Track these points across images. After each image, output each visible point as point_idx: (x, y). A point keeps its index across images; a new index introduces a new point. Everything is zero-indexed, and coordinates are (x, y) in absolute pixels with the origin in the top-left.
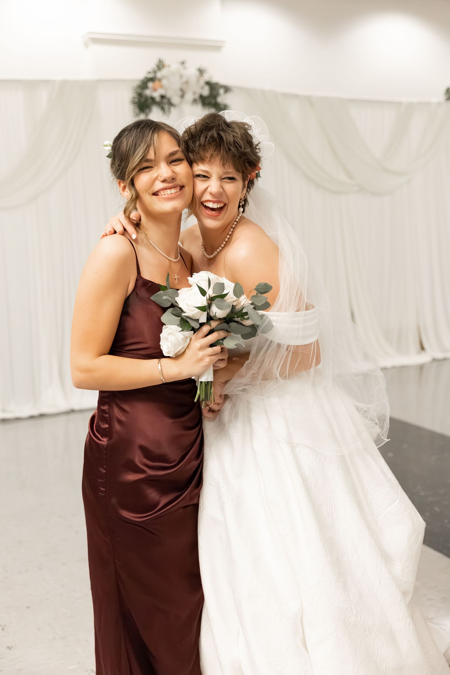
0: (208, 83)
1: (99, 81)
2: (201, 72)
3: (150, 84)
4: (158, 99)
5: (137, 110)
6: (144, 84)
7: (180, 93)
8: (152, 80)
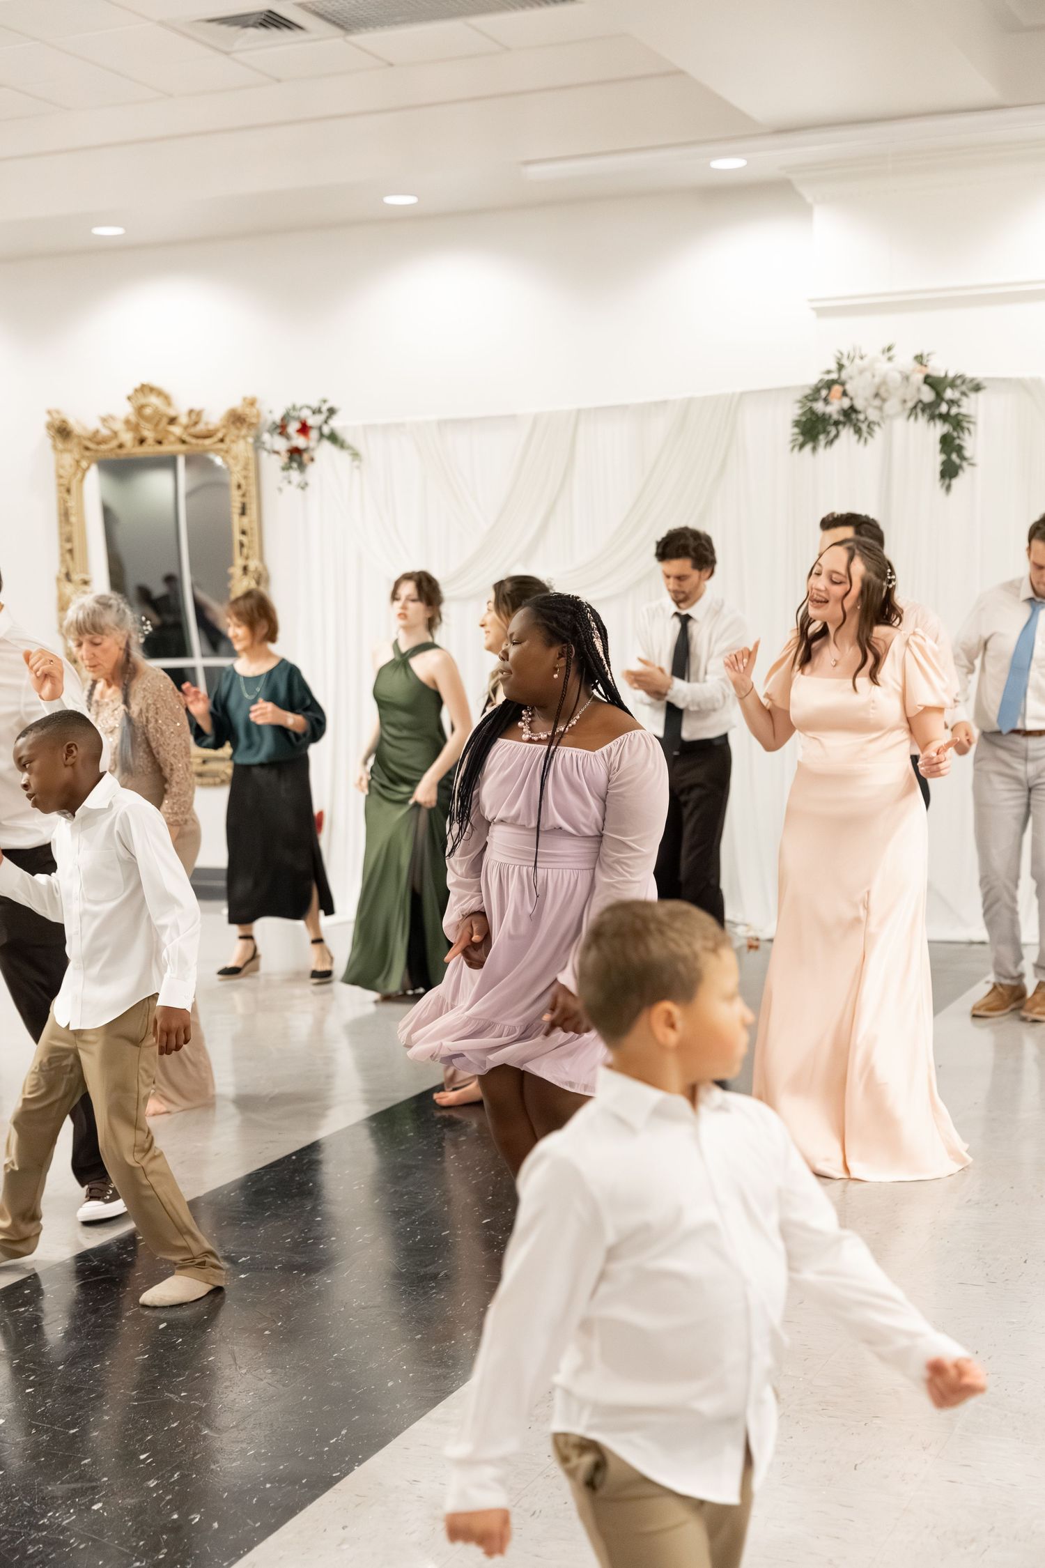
0: (929, 381)
1: (742, 394)
2: (919, 359)
3: (824, 393)
4: (835, 417)
5: (801, 439)
6: (815, 394)
7: (877, 402)
8: (829, 385)
